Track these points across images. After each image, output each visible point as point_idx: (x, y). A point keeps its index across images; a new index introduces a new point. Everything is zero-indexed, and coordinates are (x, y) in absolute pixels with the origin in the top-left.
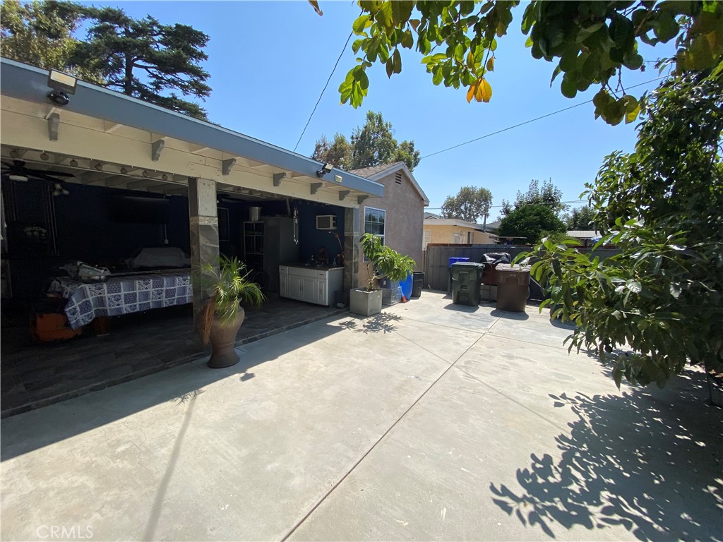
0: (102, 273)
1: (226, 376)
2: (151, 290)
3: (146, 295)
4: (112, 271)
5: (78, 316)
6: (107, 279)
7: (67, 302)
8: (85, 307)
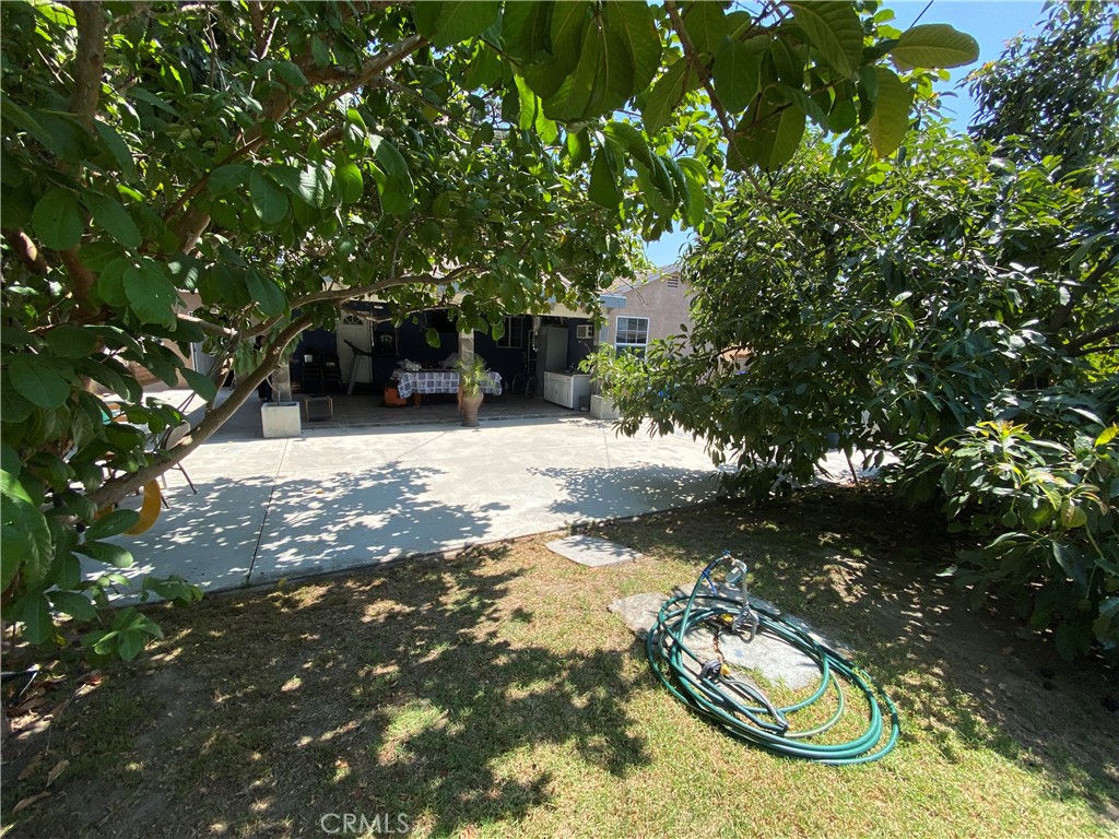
0: (417, 367)
1: (445, 430)
2: (442, 380)
3: (439, 383)
4: (423, 367)
5: (405, 393)
6: (420, 371)
7: (398, 382)
8: (407, 386)
